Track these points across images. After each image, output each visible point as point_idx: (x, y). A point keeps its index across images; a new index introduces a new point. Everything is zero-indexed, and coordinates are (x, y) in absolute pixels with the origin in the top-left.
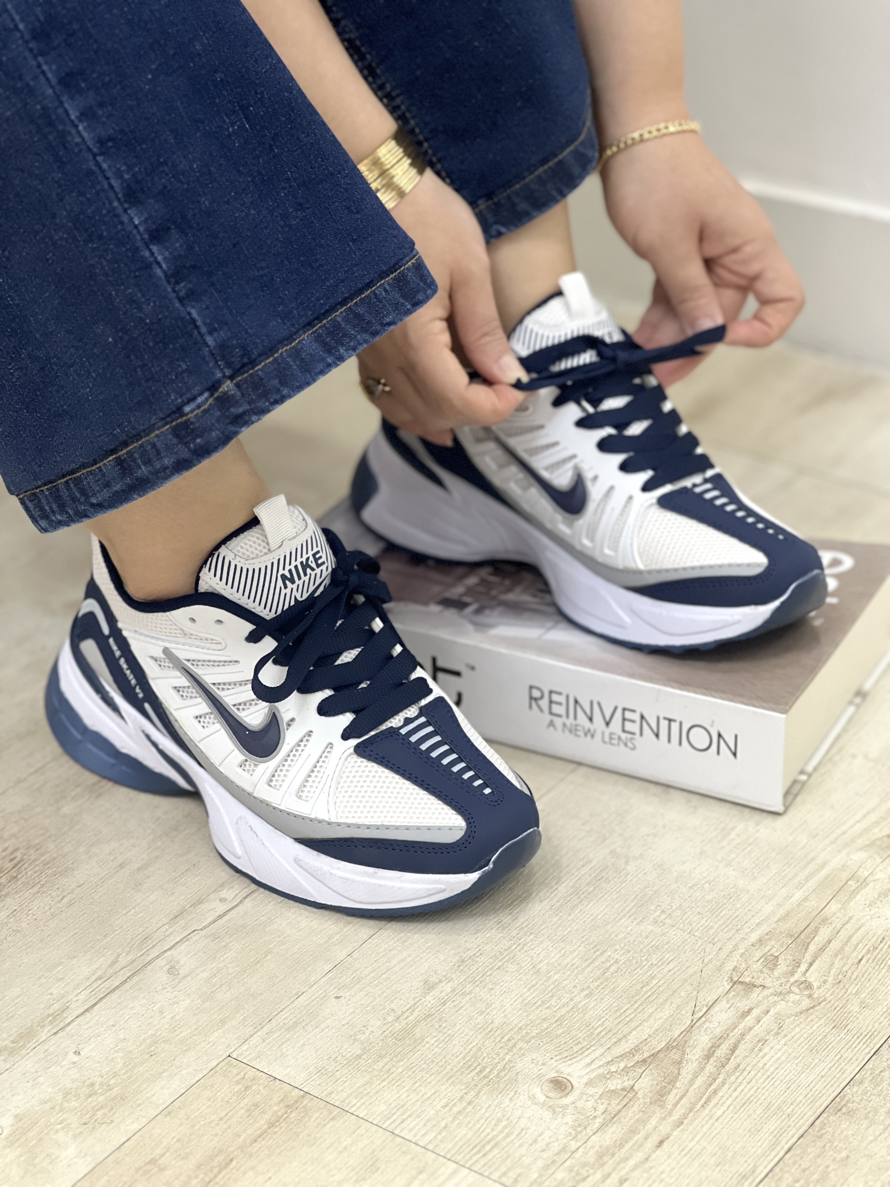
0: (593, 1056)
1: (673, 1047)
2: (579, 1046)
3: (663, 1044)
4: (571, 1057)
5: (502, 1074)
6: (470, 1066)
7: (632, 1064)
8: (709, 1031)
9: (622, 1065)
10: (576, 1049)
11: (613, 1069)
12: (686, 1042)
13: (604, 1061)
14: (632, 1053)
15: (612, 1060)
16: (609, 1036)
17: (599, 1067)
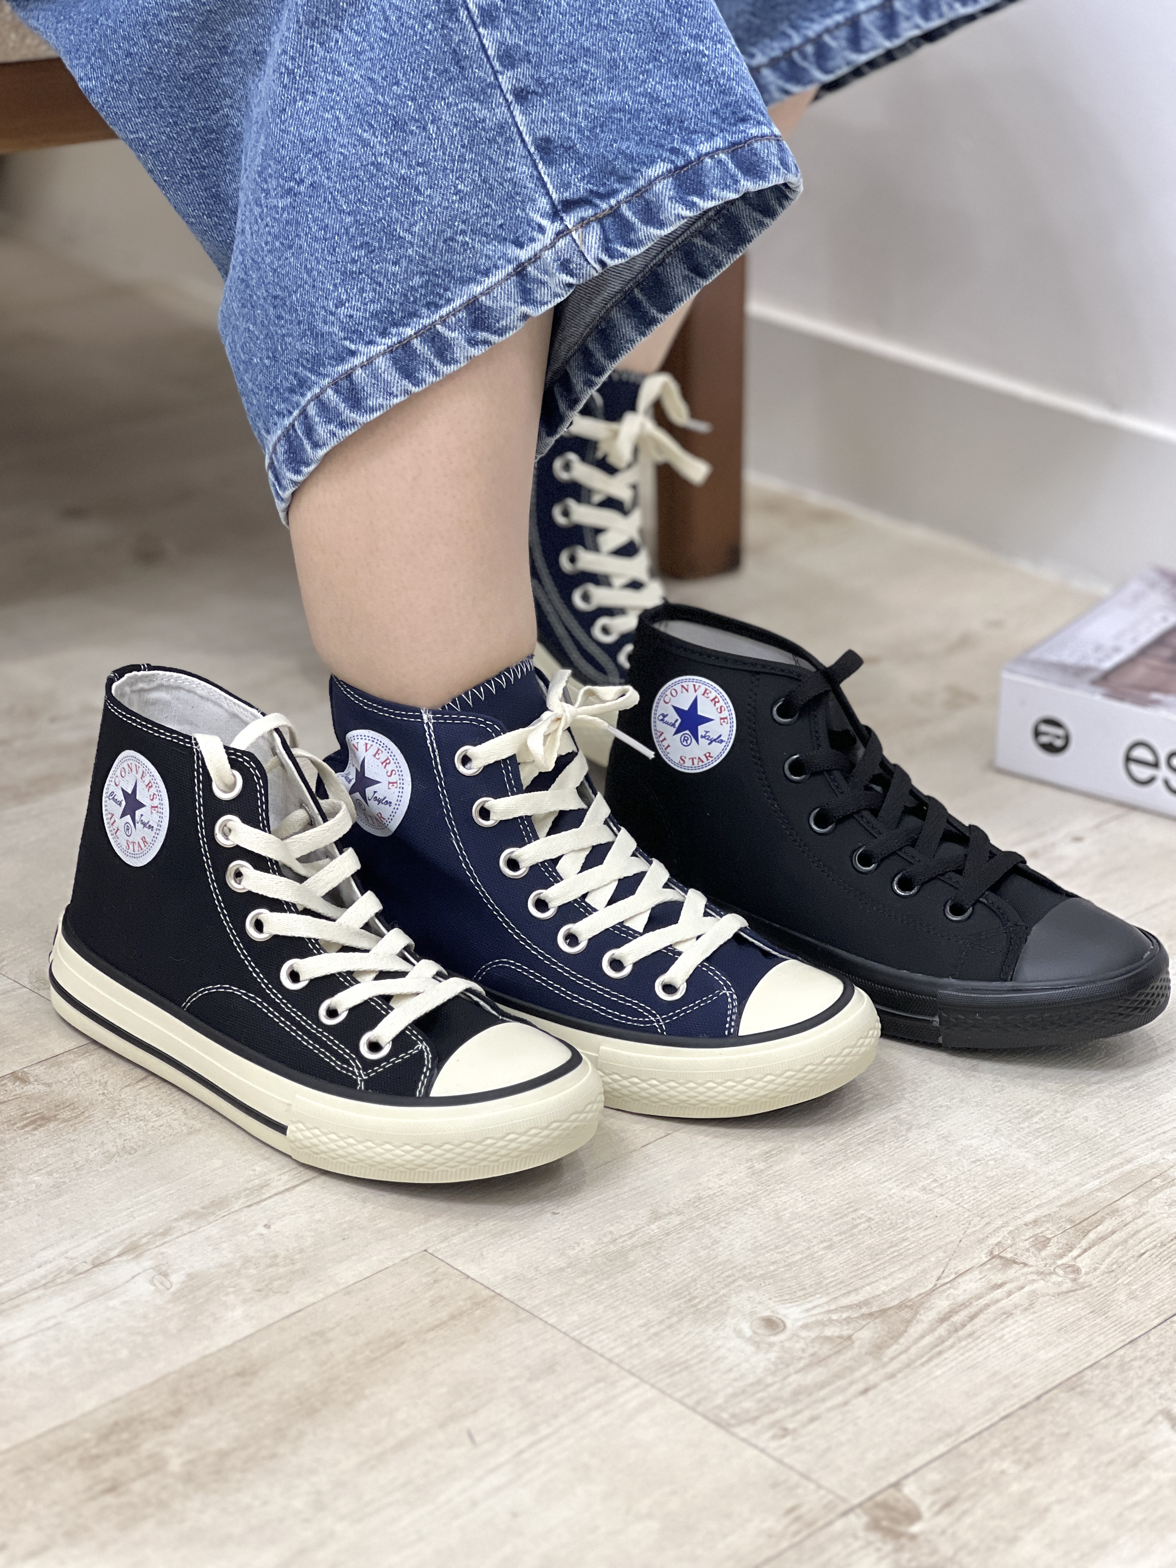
0: (816, 1303)
1: (906, 1307)
2: (803, 1292)
3: (896, 1302)
4: (792, 1301)
5: (713, 1305)
6: (679, 1294)
7: (856, 1315)
8: (951, 1297)
9: (845, 1315)
10: (800, 1294)
11: (834, 1317)
12: (922, 1303)
13: (826, 1308)
14: (859, 1305)
15: (836, 1309)
16: (839, 1286)
17: (819, 1314)
